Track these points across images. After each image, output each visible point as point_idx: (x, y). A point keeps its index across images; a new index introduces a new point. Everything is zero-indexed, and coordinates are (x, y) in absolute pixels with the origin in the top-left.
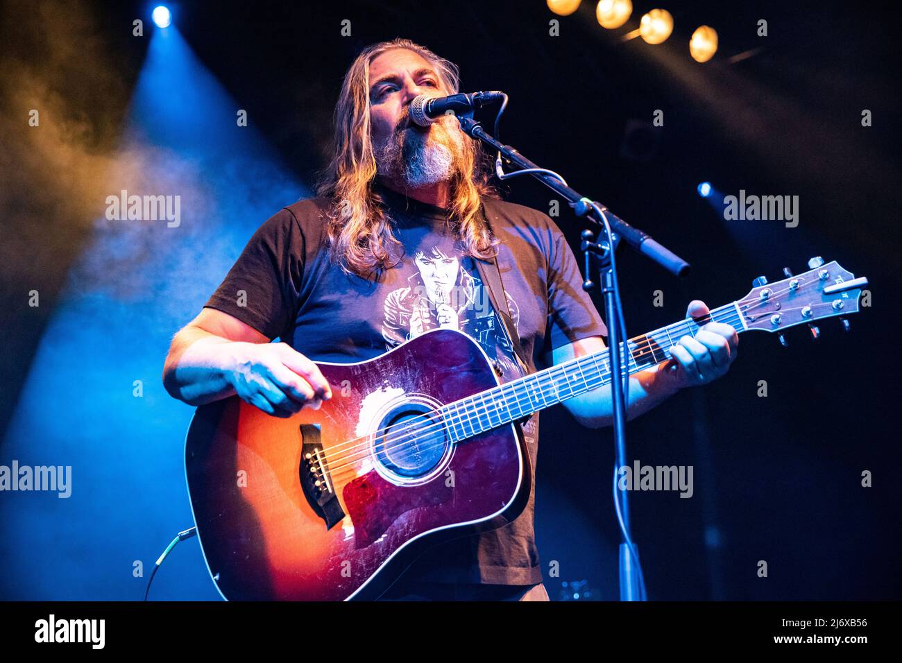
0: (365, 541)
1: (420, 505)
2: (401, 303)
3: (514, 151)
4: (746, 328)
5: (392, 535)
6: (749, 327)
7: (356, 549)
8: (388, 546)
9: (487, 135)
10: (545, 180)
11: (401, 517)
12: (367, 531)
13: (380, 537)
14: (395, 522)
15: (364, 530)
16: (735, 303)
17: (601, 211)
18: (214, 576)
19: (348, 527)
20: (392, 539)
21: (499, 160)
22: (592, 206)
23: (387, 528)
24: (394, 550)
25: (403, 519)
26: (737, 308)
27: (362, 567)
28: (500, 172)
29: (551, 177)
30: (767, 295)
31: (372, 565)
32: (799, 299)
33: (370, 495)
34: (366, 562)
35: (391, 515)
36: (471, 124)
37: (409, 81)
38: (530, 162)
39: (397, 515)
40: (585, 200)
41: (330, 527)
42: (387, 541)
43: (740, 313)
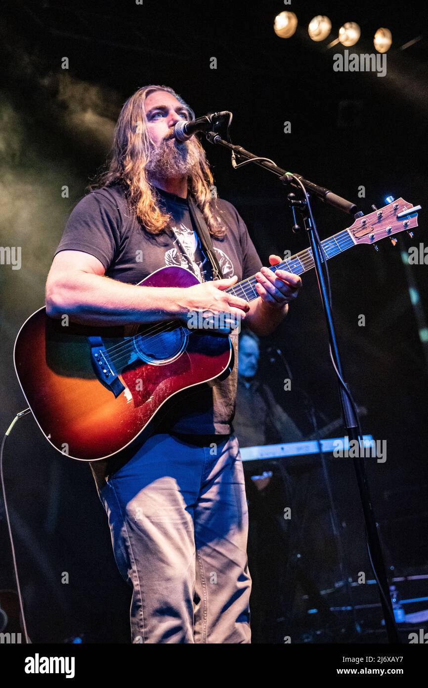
0: (140, 402)
1: (170, 376)
2: (173, 258)
3: (241, 149)
4: (356, 243)
5: (156, 396)
6: (357, 242)
7: (135, 408)
8: (155, 403)
9: (223, 141)
10: (262, 165)
11: (161, 384)
12: (140, 395)
13: (149, 398)
14: (157, 388)
15: (138, 395)
16: (347, 229)
17: (299, 179)
18: (47, 436)
19: (128, 394)
20: (157, 398)
21: (234, 156)
22: (292, 177)
23: (153, 392)
24: (160, 405)
25: (162, 385)
26: (349, 231)
27: (141, 417)
28: (234, 164)
29: (266, 162)
30: (364, 222)
31: (147, 415)
32: (383, 223)
33: (139, 374)
34: (143, 414)
35: (154, 384)
36: (212, 136)
37: (172, 111)
38: (252, 154)
39: (158, 384)
40: (288, 174)
41: (116, 397)
42: (154, 399)
43: (351, 234)
